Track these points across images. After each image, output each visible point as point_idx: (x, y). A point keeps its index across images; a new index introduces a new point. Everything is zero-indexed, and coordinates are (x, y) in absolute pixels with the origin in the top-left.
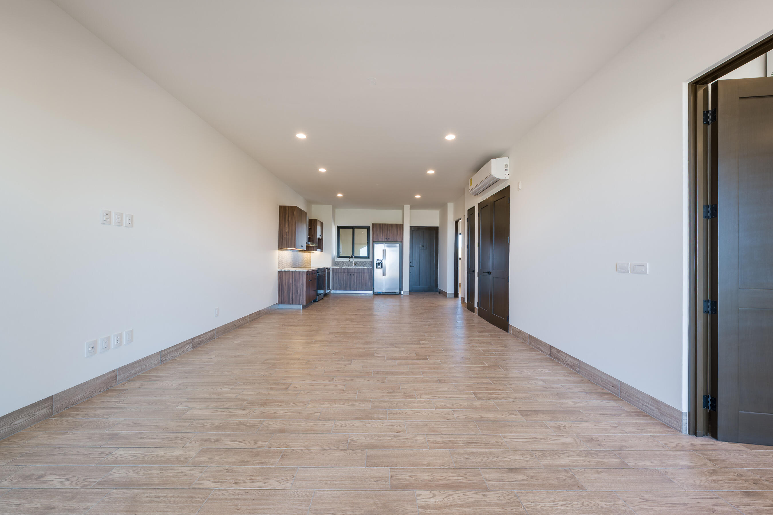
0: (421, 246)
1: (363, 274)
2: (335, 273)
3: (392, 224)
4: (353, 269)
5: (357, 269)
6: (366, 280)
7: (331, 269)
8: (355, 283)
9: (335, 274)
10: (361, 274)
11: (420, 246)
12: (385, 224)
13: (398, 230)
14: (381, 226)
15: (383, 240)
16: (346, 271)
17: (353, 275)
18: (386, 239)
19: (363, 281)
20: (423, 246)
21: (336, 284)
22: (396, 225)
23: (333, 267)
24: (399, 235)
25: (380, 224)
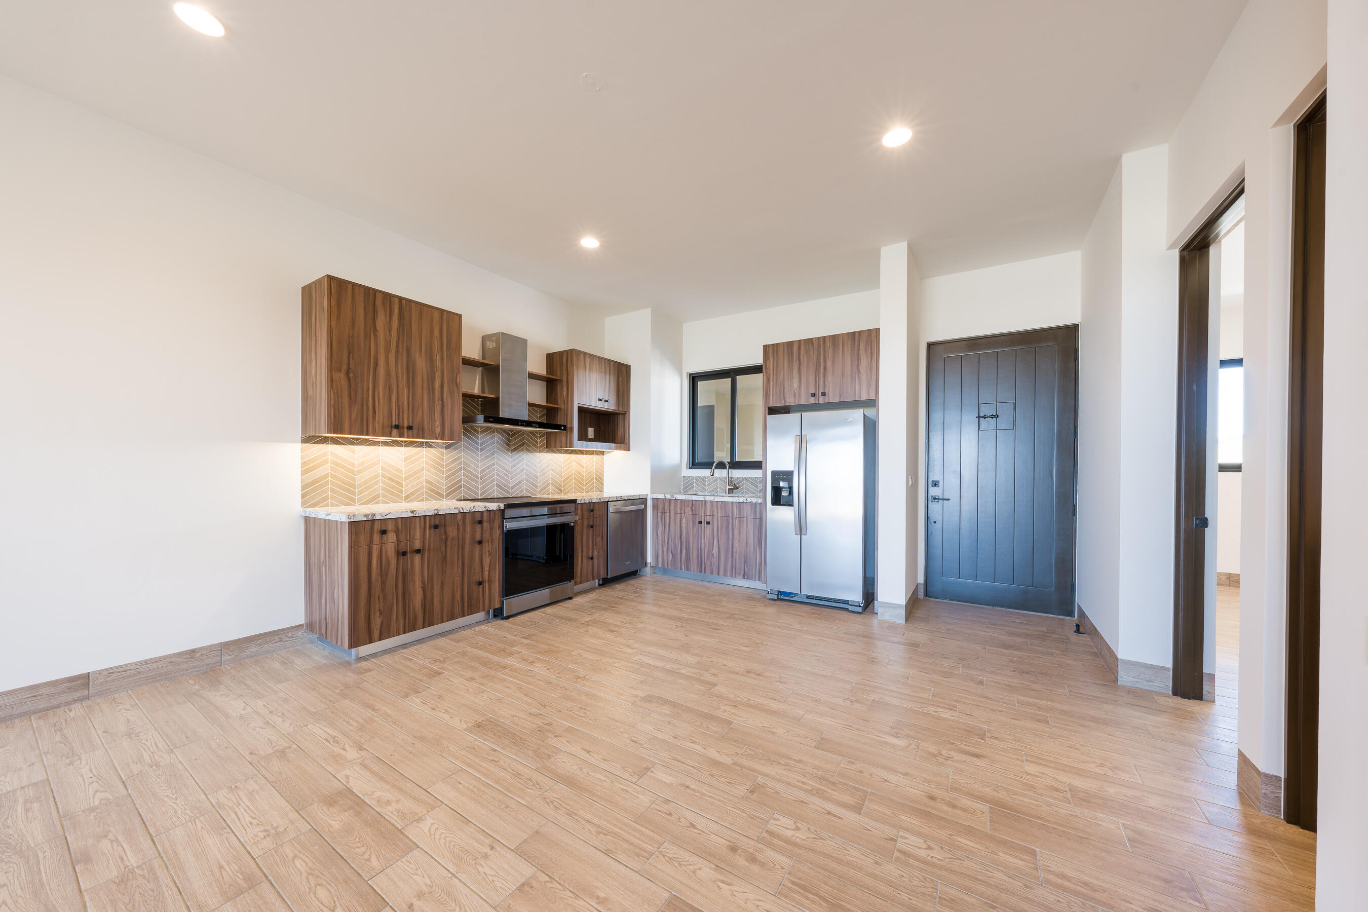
0: (985, 417)
1: (737, 521)
2: (659, 514)
3: (834, 338)
4: (708, 505)
5: (719, 505)
6: (747, 543)
7: (649, 503)
8: (715, 551)
9: (659, 519)
10: (732, 519)
11: (979, 417)
12: (809, 341)
13: (859, 359)
14: (795, 348)
15: (803, 402)
16: (688, 510)
17: (708, 523)
18: (813, 395)
19: (736, 544)
20: (992, 417)
21: (663, 546)
22: (854, 337)
23: (655, 496)
24: (864, 377)
25: (790, 344)
